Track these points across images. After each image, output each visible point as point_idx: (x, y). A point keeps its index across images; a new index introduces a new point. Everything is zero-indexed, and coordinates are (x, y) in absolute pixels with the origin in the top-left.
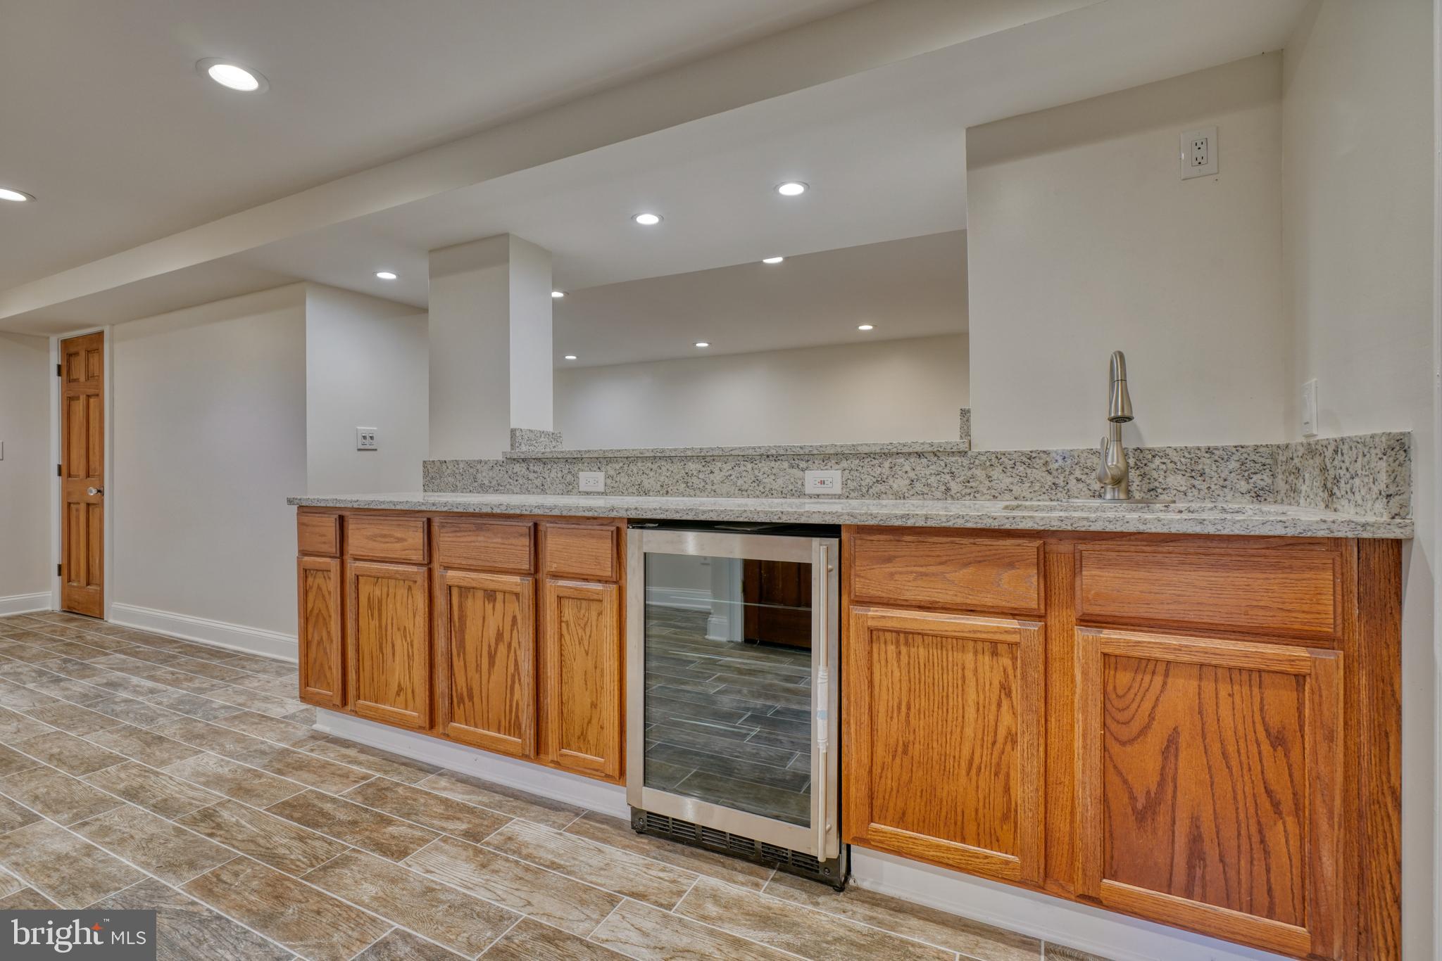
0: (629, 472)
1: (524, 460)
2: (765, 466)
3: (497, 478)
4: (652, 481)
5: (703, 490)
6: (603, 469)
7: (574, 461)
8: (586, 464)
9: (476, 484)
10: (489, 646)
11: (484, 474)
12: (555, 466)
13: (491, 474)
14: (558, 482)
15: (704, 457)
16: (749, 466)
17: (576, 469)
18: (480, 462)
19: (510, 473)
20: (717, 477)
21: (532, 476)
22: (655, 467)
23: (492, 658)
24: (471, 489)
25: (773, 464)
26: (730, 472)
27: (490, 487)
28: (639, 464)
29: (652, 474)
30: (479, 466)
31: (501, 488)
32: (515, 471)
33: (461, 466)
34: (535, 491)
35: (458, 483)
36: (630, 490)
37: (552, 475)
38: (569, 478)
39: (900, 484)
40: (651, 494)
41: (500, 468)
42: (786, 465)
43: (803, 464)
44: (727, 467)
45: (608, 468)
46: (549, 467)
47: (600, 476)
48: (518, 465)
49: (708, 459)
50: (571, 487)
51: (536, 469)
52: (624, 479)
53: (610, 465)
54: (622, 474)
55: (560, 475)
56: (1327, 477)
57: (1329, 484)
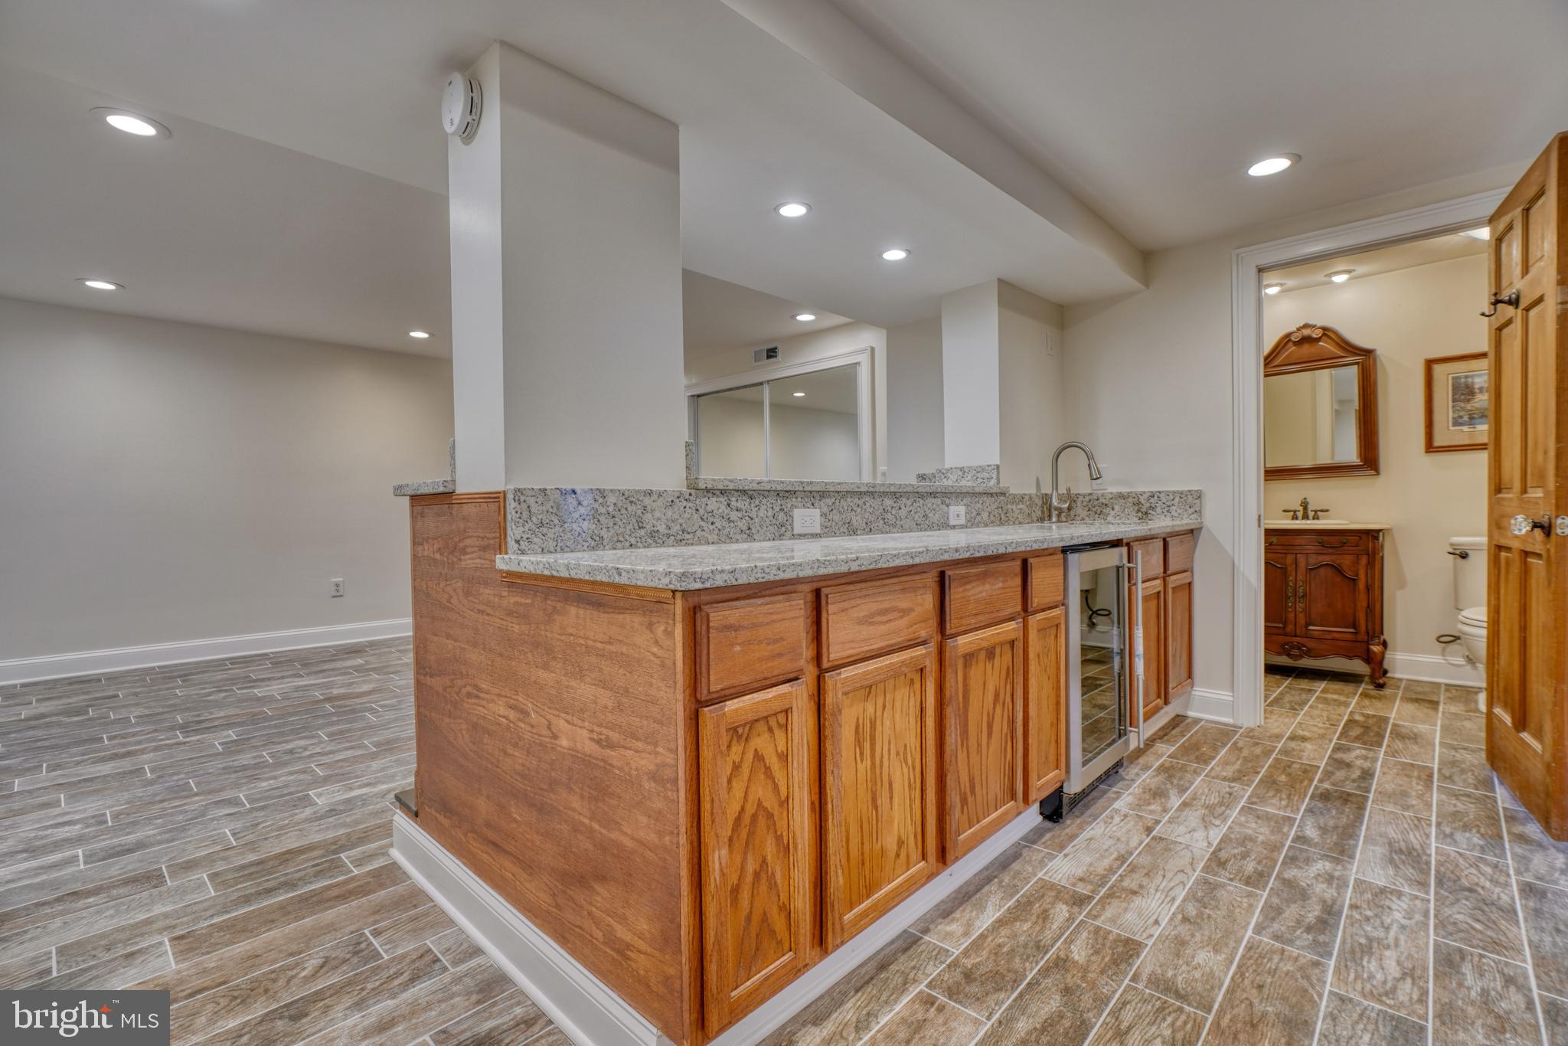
0: (841, 509)
1: (723, 492)
2: (930, 501)
3: (681, 521)
4: (858, 518)
5: (894, 526)
6: (816, 505)
7: (787, 494)
8: (799, 499)
9: (642, 532)
10: (988, 714)
11: (657, 514)
12: (764, 501)
13: (669, 513)
14: (768, 523)
15: (895, 493)
16: (921, 501)
17: (789, 505)
18: (650, 493)
19: (702, 511)
20: (903, 513)
21: (734, 515)
22: (860, 502)
23: (990, 726)
24: (633, 541)
25: (933, 500)
26: (911, 508)
27: (668, 536)
28: (849, 500)
29: (859, 510)
30: (647, 501)
31: (688, 536)
32: (709, 508)
33: (611, 499)
34: (738, 536)
35: (604, 533)
36: (842, 530)
37: (762, 513)
38: (781, 516)
39: (985, 515)
40: (859, 532)
41: (685, 503)
42: (939, 501)
43: (947, 502)
44: (909, 503)
45: (821, 503)
46: (757, 502)
47: (815, 513)
48: (714, 499)
49: (898, 495)
50: (783, 529)
51: (739, 505)
52: (836, 518)
53: (823, 500)
54: (834, 511)
55: (770, 514)
56: (1142, 507)
57: (1144, 510)
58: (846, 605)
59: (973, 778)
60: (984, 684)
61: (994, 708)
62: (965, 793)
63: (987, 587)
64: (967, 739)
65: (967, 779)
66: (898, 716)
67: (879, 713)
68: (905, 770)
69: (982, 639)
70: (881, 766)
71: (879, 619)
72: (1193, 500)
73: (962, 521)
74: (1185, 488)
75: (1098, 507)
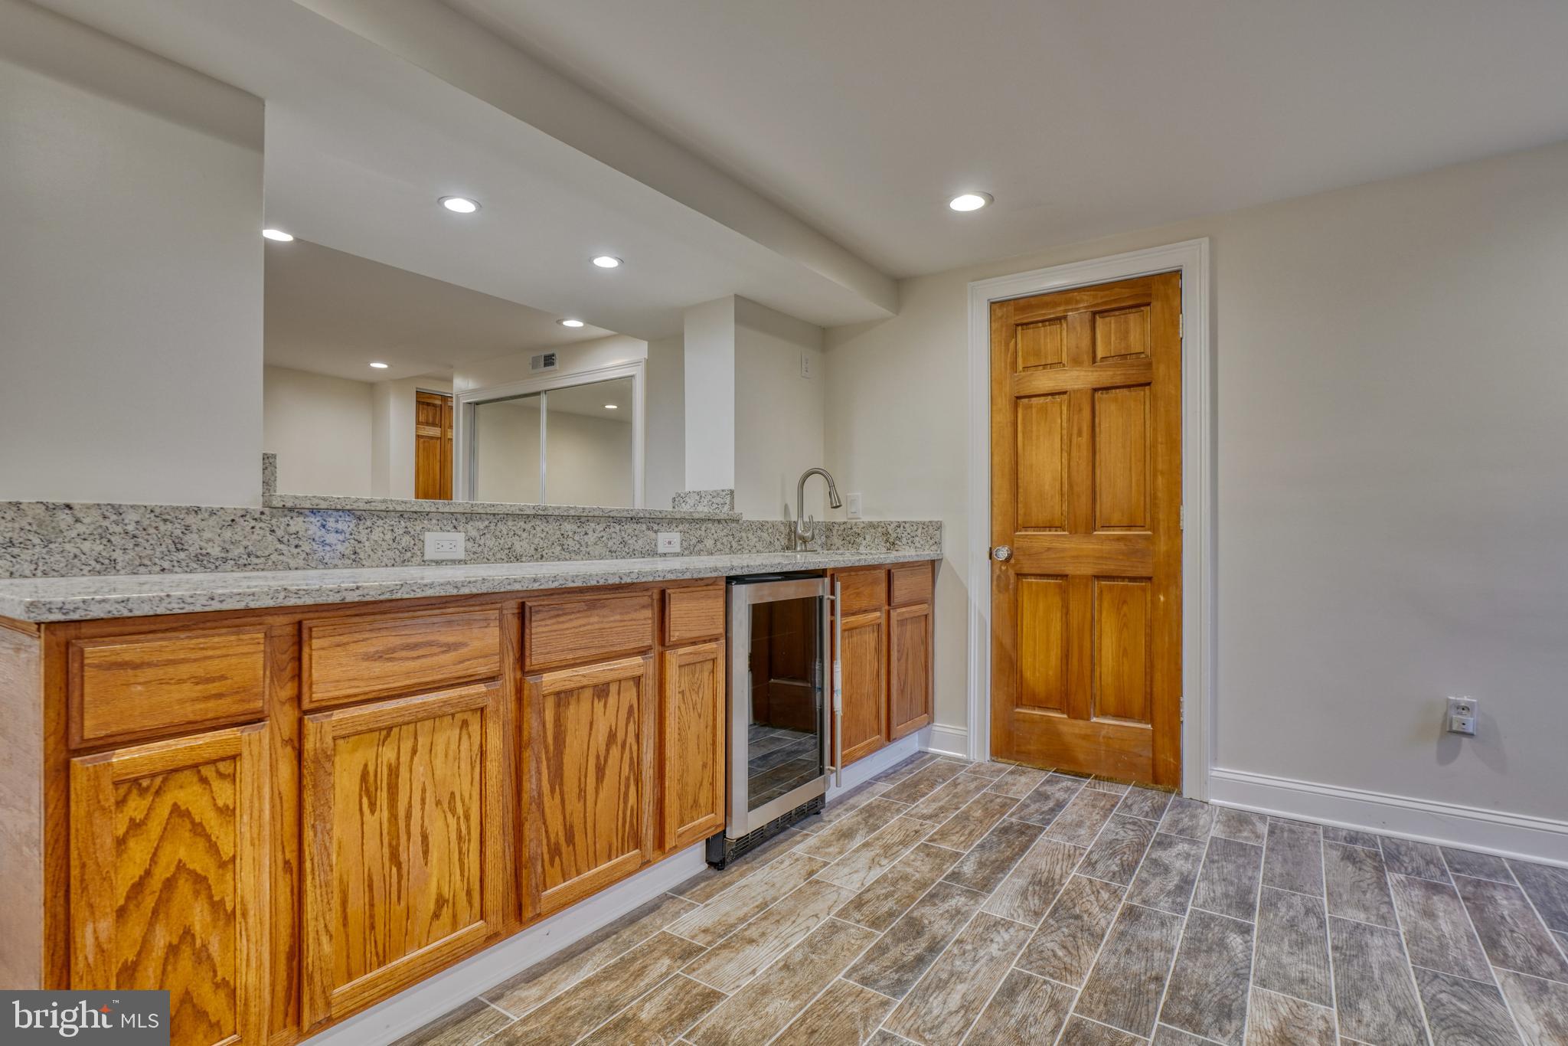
0: (498, 533)
1: (314, 511)
2: (629, 527)
3: (245, 543)
4: (525, 544)
5: (577, 553)
6: (460, 528)
7: (415, 516)
8: (434, 521)
9: (182, 555)
10: (598, 757)
11: (207, 535)
12: (380, 522)
13: (228, 534)
14: (385, 546)
15: (579, 517)
16: (618, 527)
17: (418, 528)
18: (197, 511)
19: (280, 533)
20: (591, 538)
21: (331, 538)
22: (528, 526)
23: (600, 771)
24: (166, 565)
25: (635, 526)
26: (602, 534)
27: (225, 560)
28: (510, 523)
29: (525, 535)
30: (191, 519)
31: (255, 560)
32: (292, 529)
33: (131, 517)
34: (339, 563)
35: (118, 555)
36: (499, 556)
37: (376, 535)
38: (406, 540)
39: (709, 543)
40: (524, 559)
41: (253, 523)
42: (644, 527)
43: (656, 527)
44: (600, 528)
45: (469, 527)
46: (369, 523)
47: (459, 537)
48: (301, 519)
49: (583, 520)
50: (409, 554)
51: (340, 526)
52: (491, 543)
53: (471, 523)
54: (488, 536)
55: (389, 536)
56: (890, 537)
57: (891, 540)
58: (344, 639)
59: (571, 827)
60: (591, 724)
61: (608, 750)
62: (557, 844)
63: (595, 619)
64: (561, 785)
65: (561, 828)
66: (439, 762)
67: (405, 758)
68: (452, 821)
69: (584, 676)
70: (408, 816)
71: (404, 654)
72: (933, 530)
73: (678, 549)
74: (927, 519)
75: (851, 535)
